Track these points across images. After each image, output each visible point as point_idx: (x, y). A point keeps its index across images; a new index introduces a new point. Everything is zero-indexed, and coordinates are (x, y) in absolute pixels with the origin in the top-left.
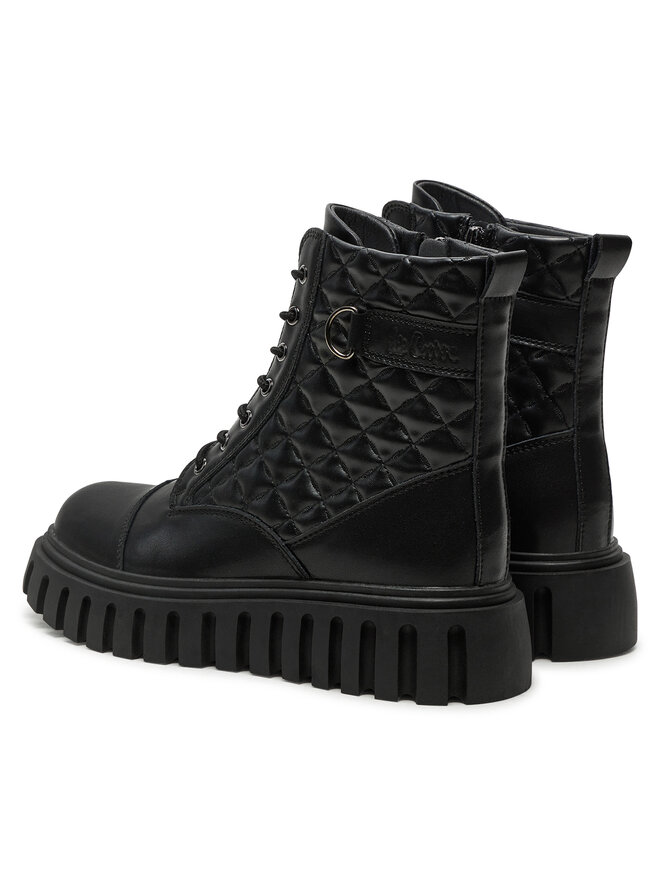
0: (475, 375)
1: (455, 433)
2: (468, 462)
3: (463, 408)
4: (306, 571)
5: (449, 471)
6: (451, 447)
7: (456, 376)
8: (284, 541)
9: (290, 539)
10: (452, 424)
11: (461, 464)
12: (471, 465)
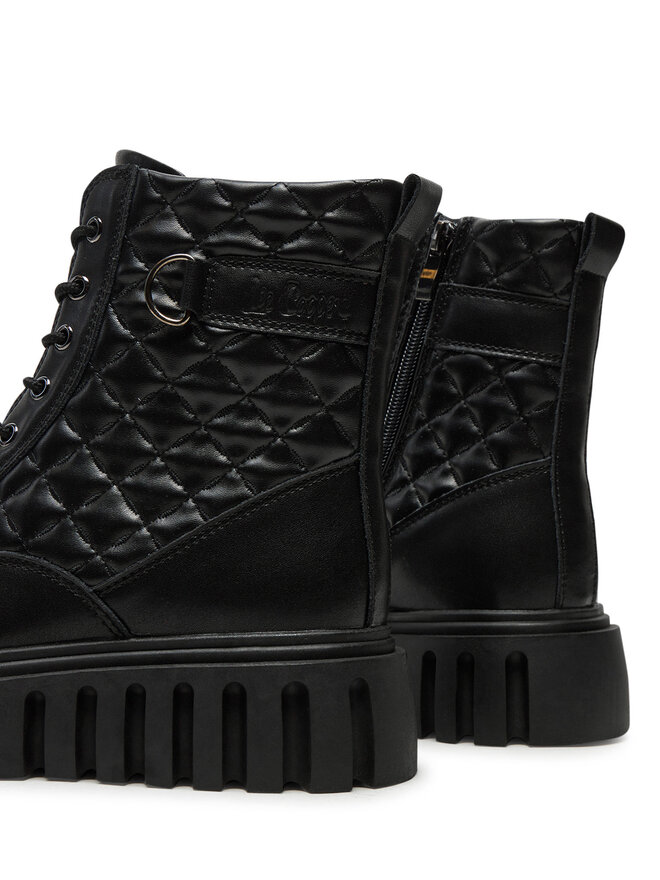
0: (367, 340)
1: (339, 419)
2: (354, 458)
3: (349, 384)
4: (126, 627)
5: (331, 472)
6: (335, 438)
7: (344, 339)
8: (90, 586)
9: (99, 584)
10: (335, 408)
11: (346, 462)
12: (357, 463)
